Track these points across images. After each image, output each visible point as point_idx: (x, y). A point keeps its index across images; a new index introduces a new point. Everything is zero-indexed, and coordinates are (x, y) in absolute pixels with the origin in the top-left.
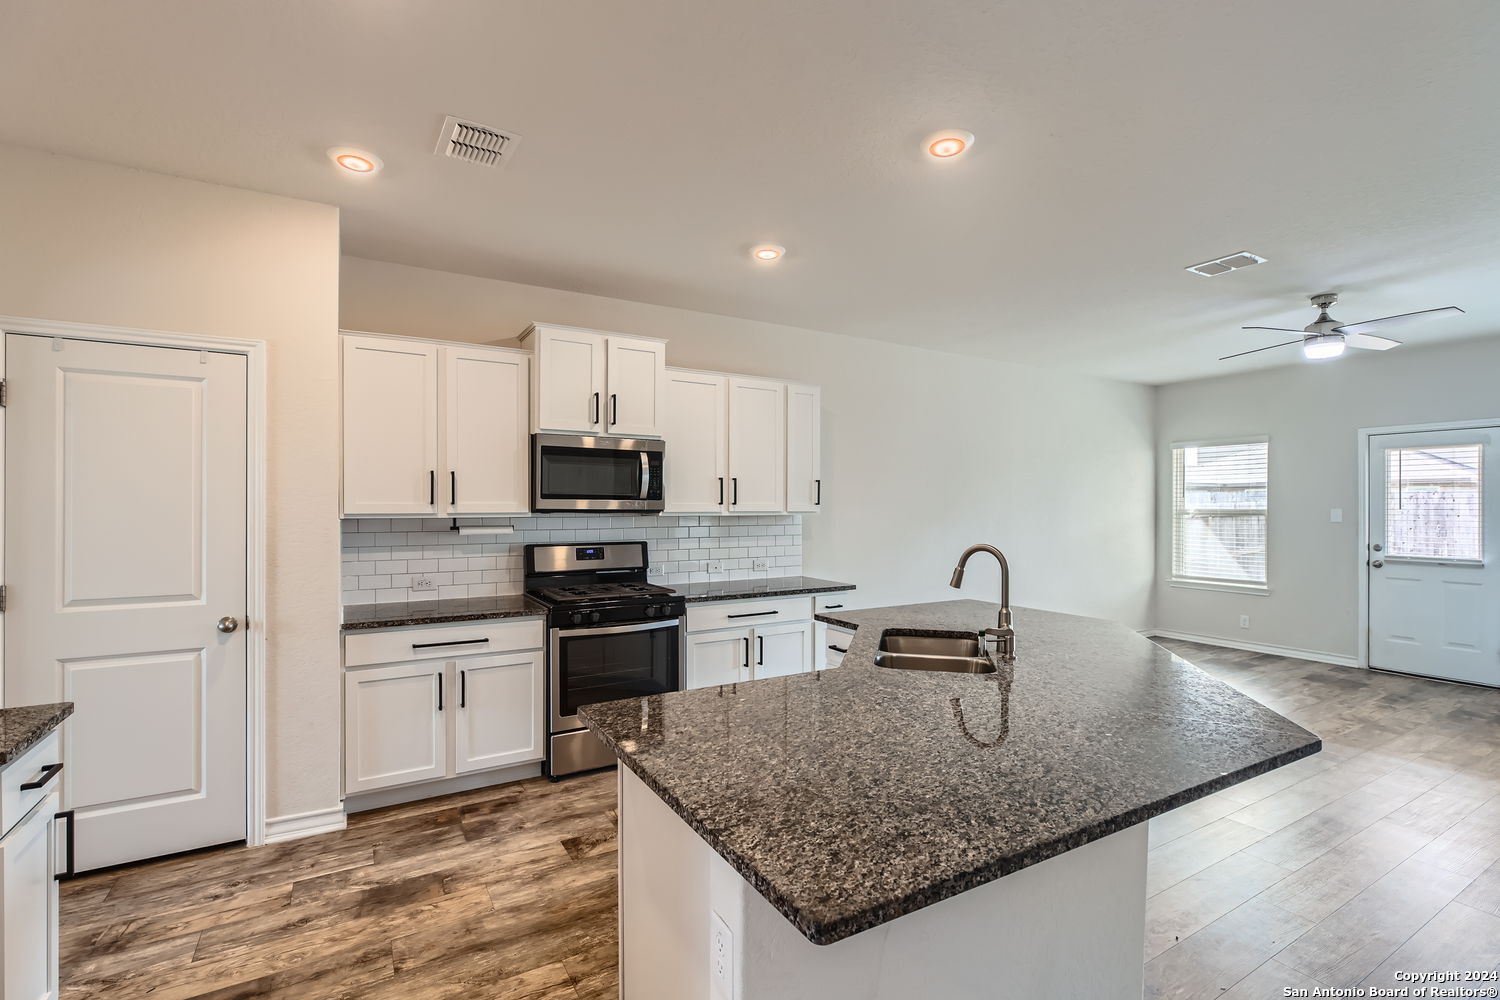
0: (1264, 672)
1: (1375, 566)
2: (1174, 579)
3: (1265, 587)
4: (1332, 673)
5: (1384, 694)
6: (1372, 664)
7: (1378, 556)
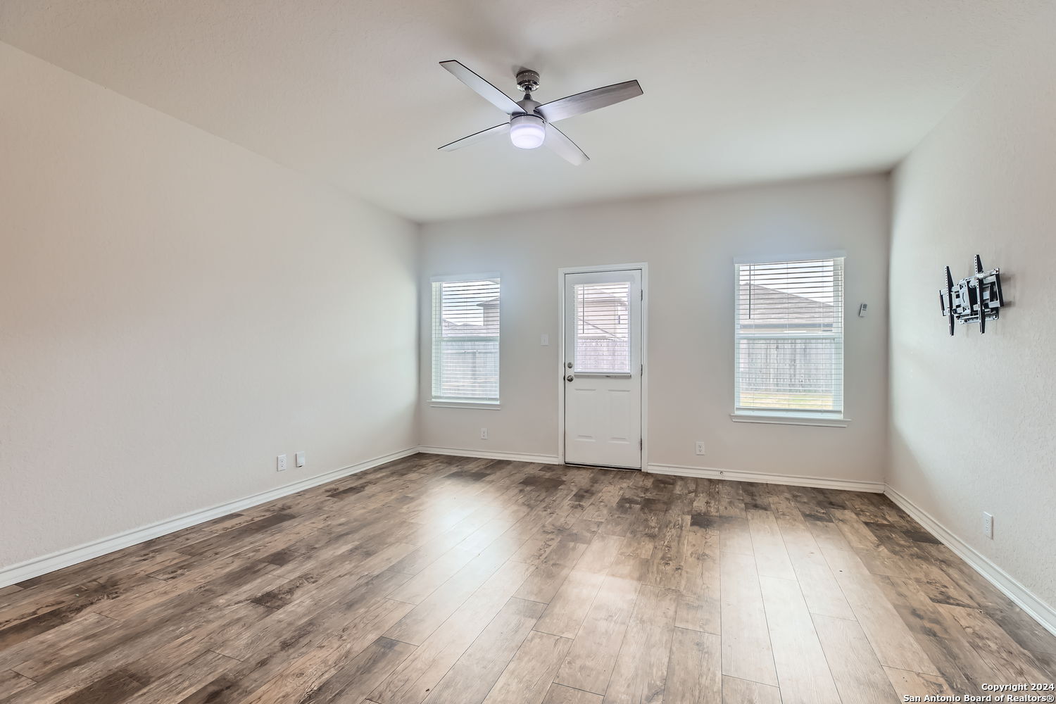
0: (493, 481)
1: (569, 380)
2: (434, 400)
3: (498, 403)
4: (542, 473)
5: (575, 490)
6: (567, 461)
7: (570, 372)
